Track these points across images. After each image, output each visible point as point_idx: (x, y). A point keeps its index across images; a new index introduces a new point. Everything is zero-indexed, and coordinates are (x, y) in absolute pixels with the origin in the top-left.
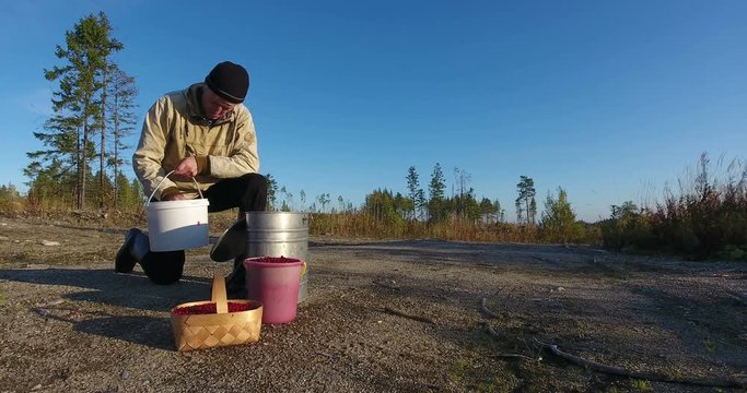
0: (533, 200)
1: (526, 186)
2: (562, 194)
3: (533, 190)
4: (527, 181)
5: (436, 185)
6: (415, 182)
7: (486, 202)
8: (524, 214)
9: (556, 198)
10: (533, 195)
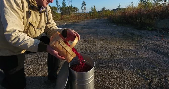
0: (85, 7)
1: (84, 3)
2: (94, 7)
3: (85, 5)
4: (84, 2)
5: (64, 4)
6: (58, 3)
7: (75, 7)
8: (83, 10)
9: (93, 8)
10: (85, 6)
